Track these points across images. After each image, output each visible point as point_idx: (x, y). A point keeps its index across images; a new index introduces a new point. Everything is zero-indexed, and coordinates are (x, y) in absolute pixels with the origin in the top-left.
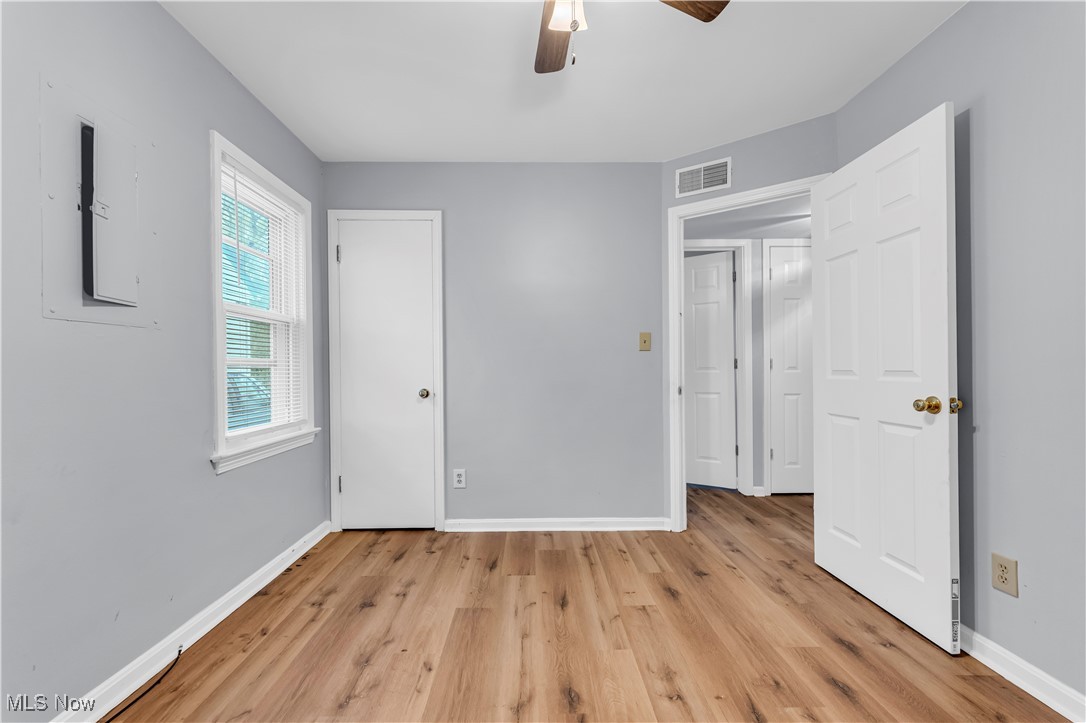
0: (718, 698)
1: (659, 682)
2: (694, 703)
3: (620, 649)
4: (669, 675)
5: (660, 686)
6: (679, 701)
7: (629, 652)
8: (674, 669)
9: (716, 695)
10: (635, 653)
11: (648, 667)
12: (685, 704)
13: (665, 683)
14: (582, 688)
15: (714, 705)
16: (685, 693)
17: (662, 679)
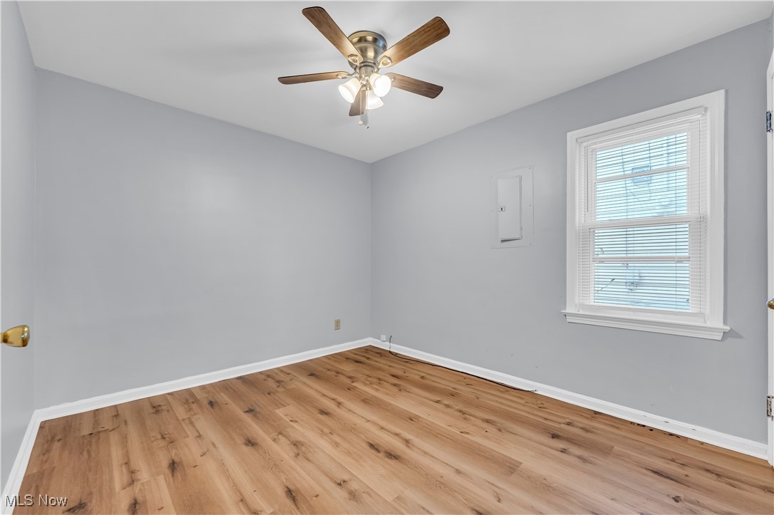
0: (317, 496)
1: (356, 488)
2: (331, 486)
3: (397, 498)
4: (353, 495)
5: (354, 486)
6: (339, 482)
7: (390, 499)
8: (352, 501)
9: (319, 497)
10: (385, 500)
11: (368, 494)
12: (335, 482)
13: (353, 489)
14: (393, 462)
15: (319, 490)
16: (338, 489)
17: (356, 491)
